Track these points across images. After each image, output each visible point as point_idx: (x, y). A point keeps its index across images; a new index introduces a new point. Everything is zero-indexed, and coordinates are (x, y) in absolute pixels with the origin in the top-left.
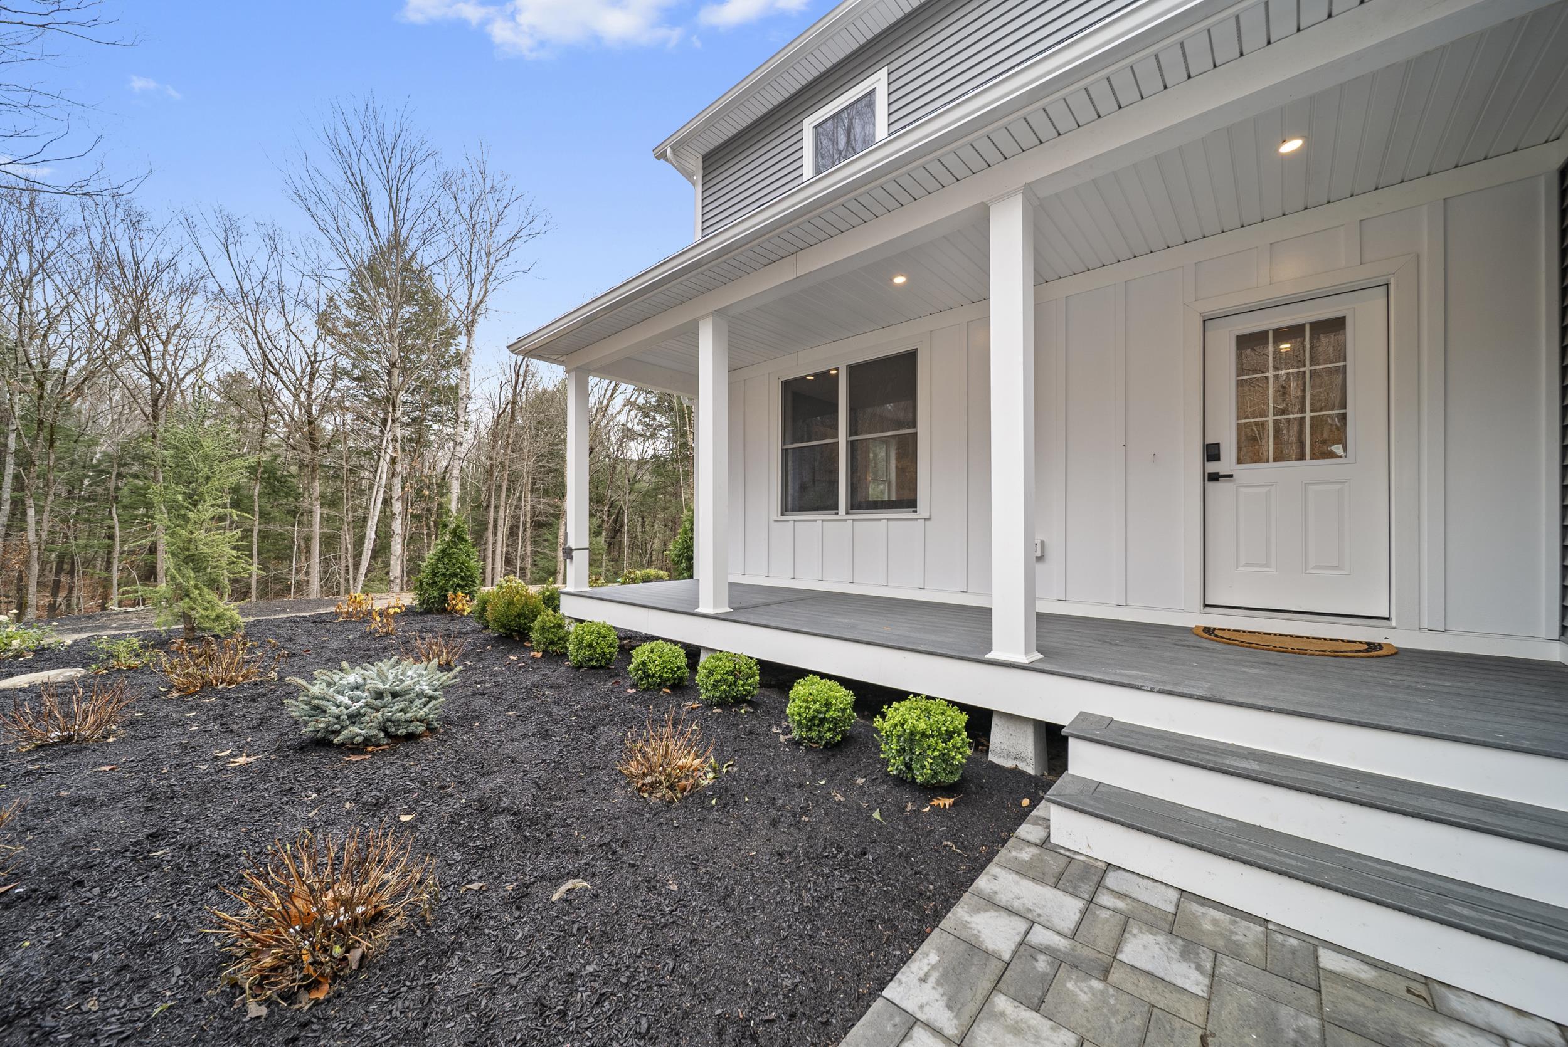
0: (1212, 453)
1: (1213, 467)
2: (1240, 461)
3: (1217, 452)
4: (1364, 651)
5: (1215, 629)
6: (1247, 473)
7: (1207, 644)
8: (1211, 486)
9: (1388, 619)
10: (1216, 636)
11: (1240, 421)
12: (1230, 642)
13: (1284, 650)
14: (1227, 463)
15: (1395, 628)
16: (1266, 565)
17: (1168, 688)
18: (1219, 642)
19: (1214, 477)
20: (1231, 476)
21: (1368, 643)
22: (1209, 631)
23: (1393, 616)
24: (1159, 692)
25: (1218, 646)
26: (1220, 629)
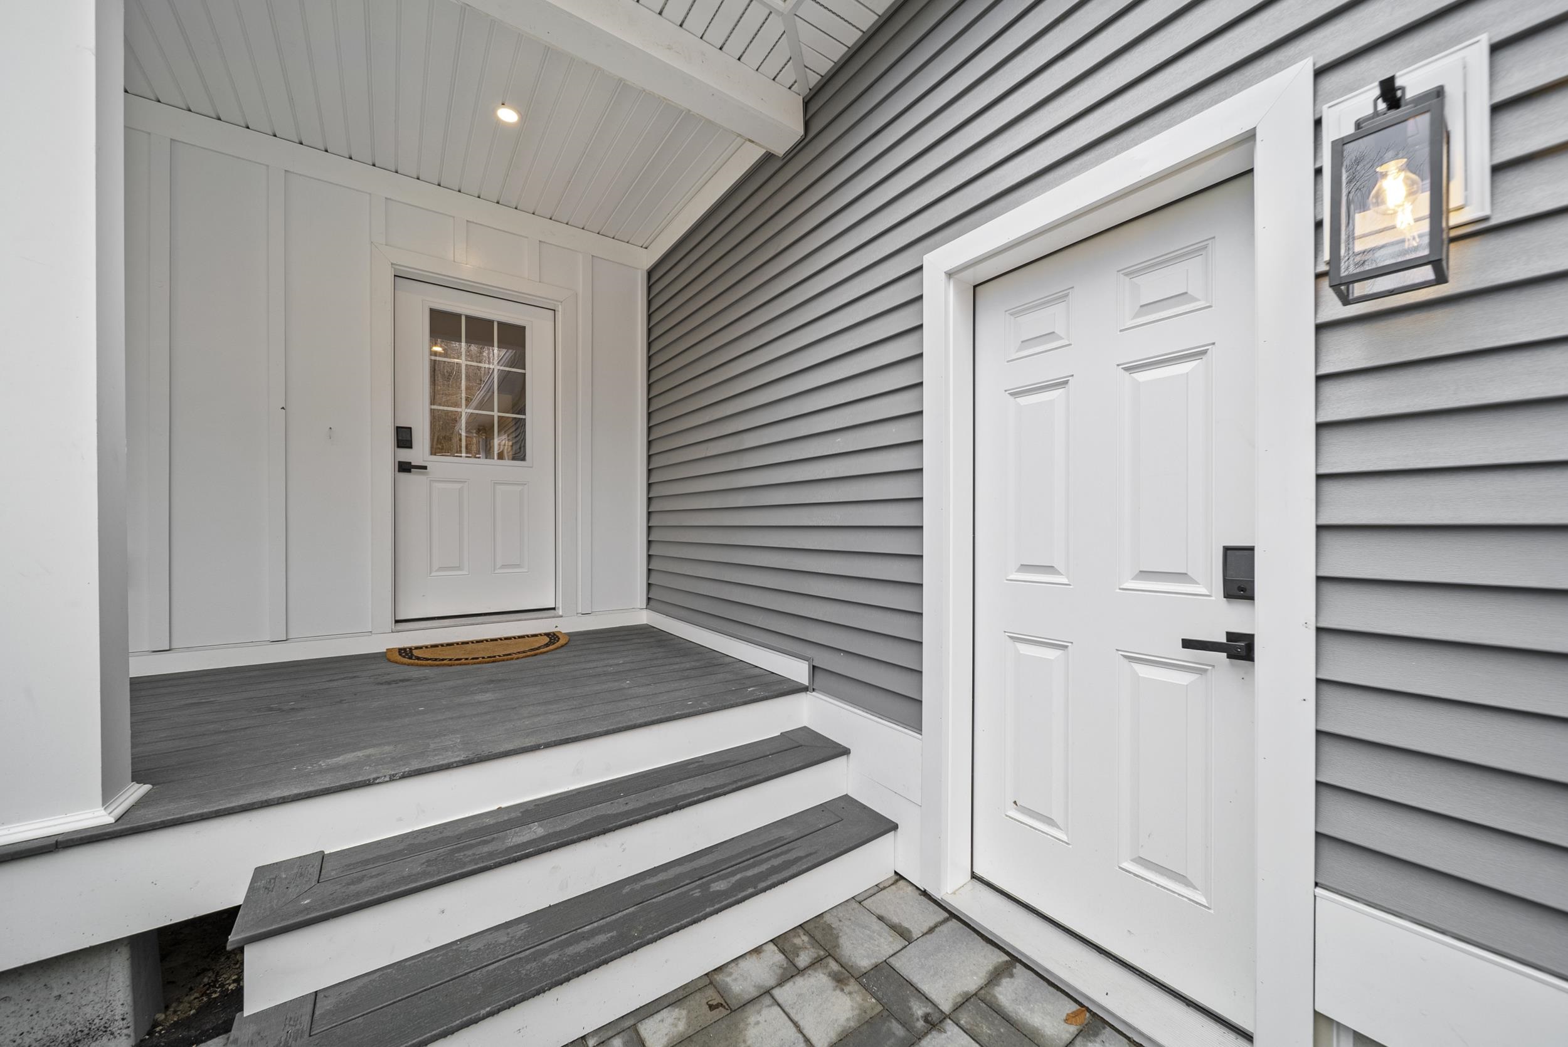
0: (403, 437)
1: (405, 455)
2: (433, 452)
3: (410, 439)
4: (547, 645)
5: (410, 649)
6: (441, 465)
7: (415, 673)
8: (403, 476)
9: (554, 609)
10: (418, 658)
11: (433, 407)
12: (437, 662)
13: (493, 659)
14: (419, 453)
15: (561, 616)
16: (459, 568)
17: (415, 765)
18: (425, 666)
19: (405, 467)
20: (425, 468)
21: (547, 635)
22: (406, 652)
23: (560, 605)
24: (404, 776)
25: (427, 672)
26: (416, 648)
